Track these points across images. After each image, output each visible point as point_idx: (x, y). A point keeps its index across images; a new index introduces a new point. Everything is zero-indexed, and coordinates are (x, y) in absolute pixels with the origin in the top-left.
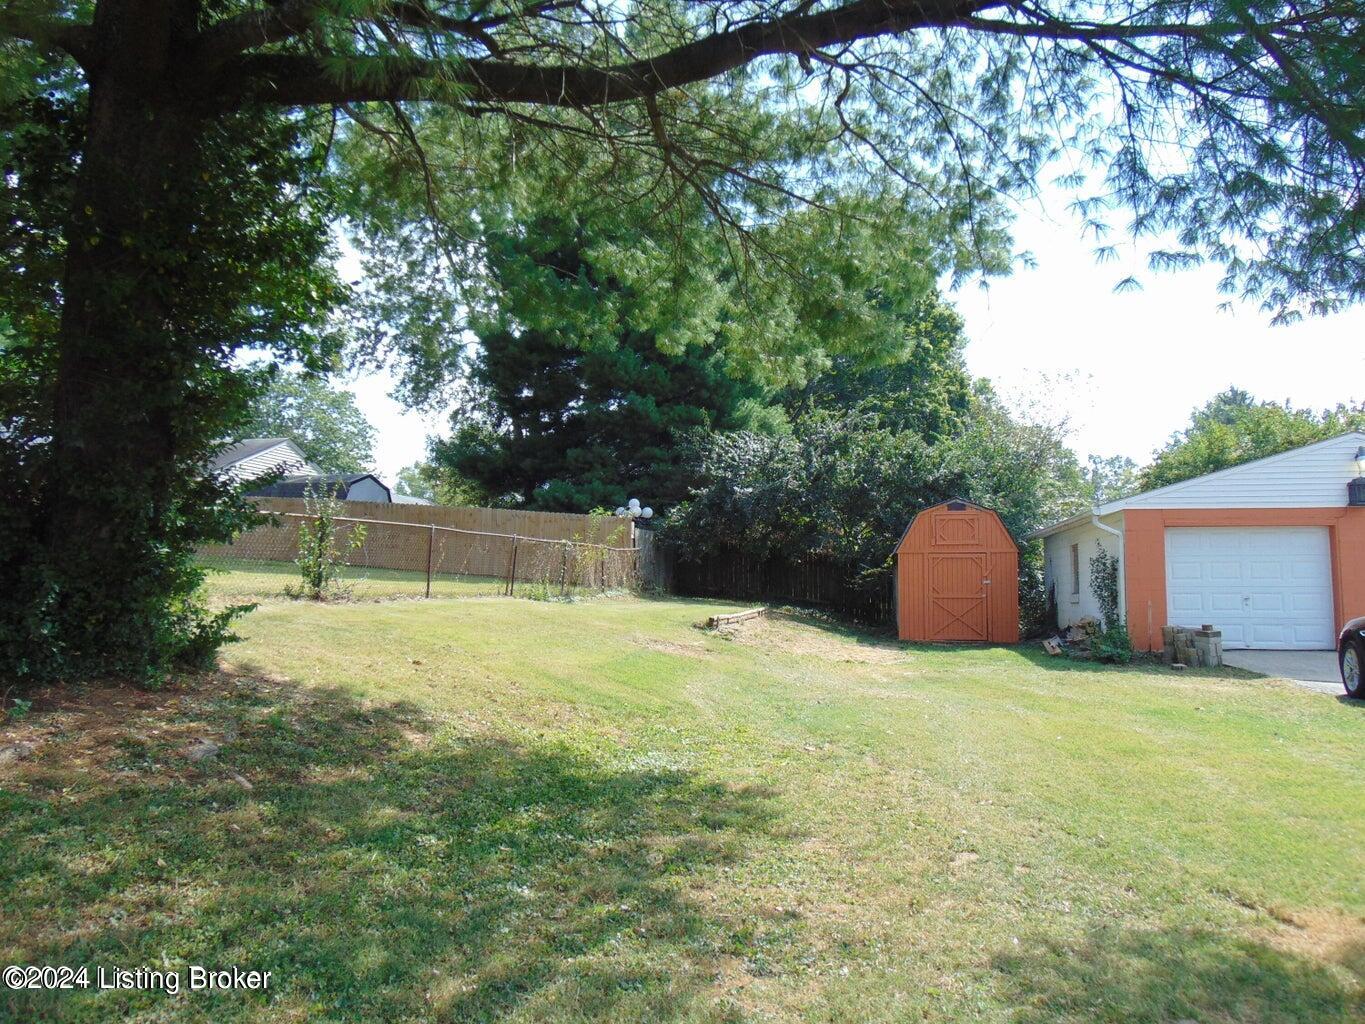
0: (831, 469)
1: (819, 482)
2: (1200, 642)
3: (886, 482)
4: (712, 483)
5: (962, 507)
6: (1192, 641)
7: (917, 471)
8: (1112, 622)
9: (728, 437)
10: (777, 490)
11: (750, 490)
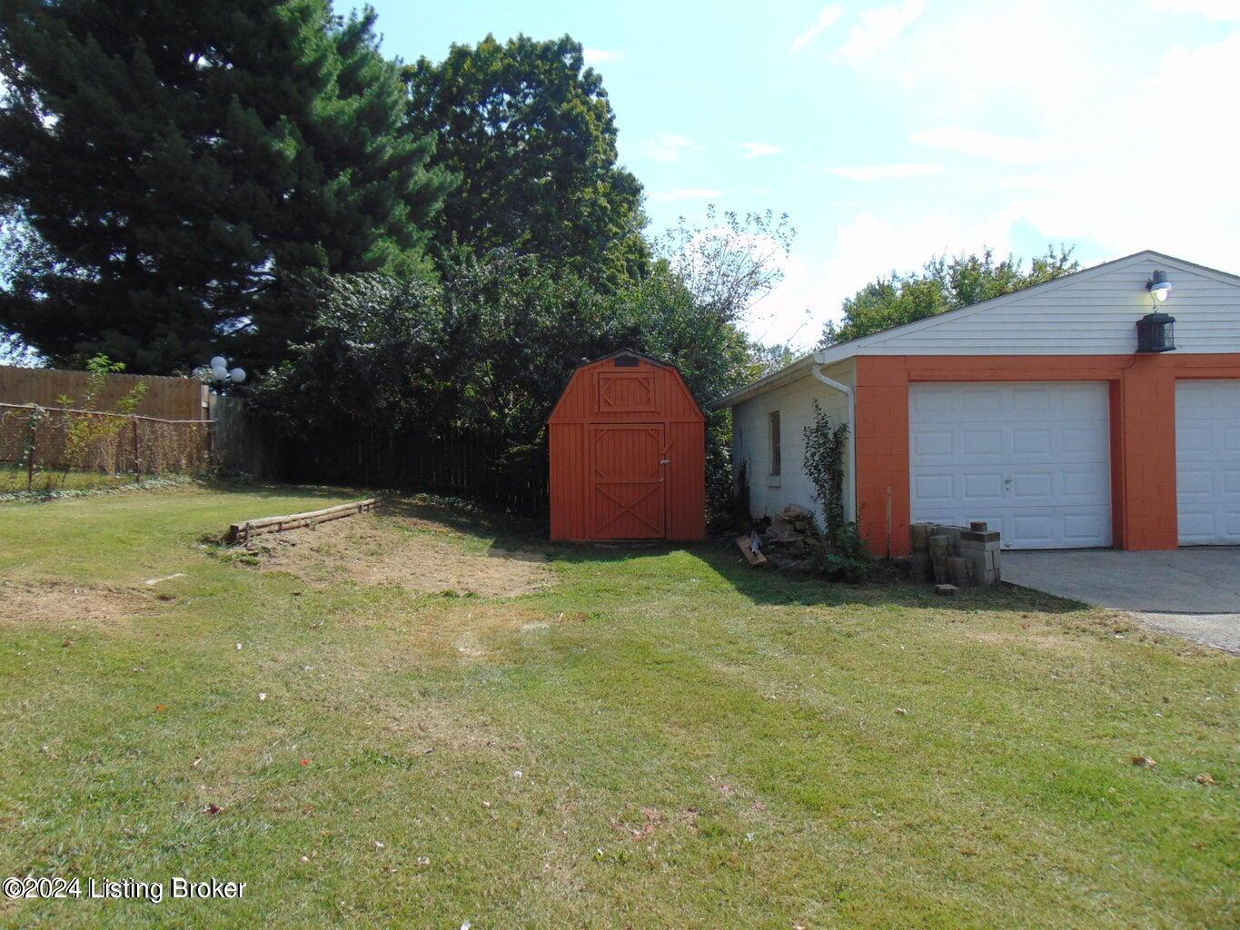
0: (474, 320)
1: (459, 336)
2: (970, 549)
3: (544, 338)
4: (322, 337)
5: (634, 362)
6: (955, 547)
7: (581, 322)
8: (835, 516)
9: (350, 282)
10: (405, 344)
11: (372, 345)
